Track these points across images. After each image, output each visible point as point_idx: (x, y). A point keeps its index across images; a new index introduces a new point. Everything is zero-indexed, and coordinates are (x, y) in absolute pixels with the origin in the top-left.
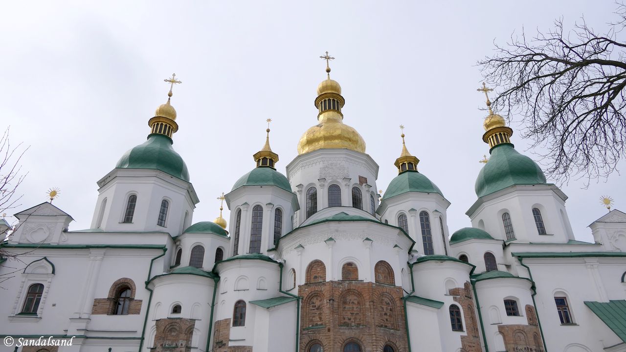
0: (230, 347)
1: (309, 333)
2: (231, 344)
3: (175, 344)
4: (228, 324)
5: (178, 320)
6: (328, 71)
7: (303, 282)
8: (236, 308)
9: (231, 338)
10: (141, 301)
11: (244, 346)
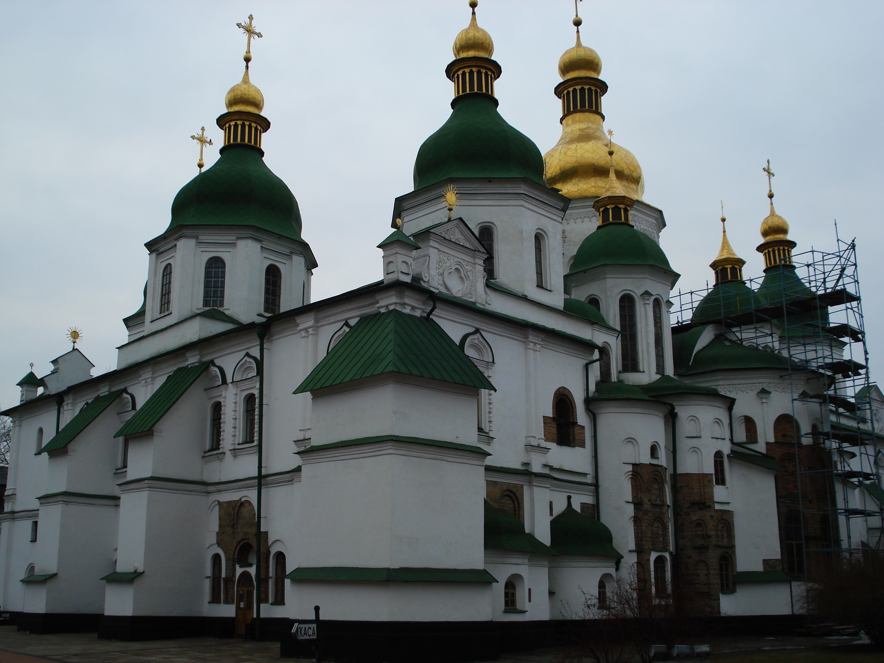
0: (717, 511)
1: (787, 502)
2: (717, 507)
3: (659, 499)
4: (710, 481)
5: (660, 469)
6: (577, 23)
7: (772, 440)
8: (715, 462)
9: (715, 500)
10: (583, 427)
11: (729, 511)
